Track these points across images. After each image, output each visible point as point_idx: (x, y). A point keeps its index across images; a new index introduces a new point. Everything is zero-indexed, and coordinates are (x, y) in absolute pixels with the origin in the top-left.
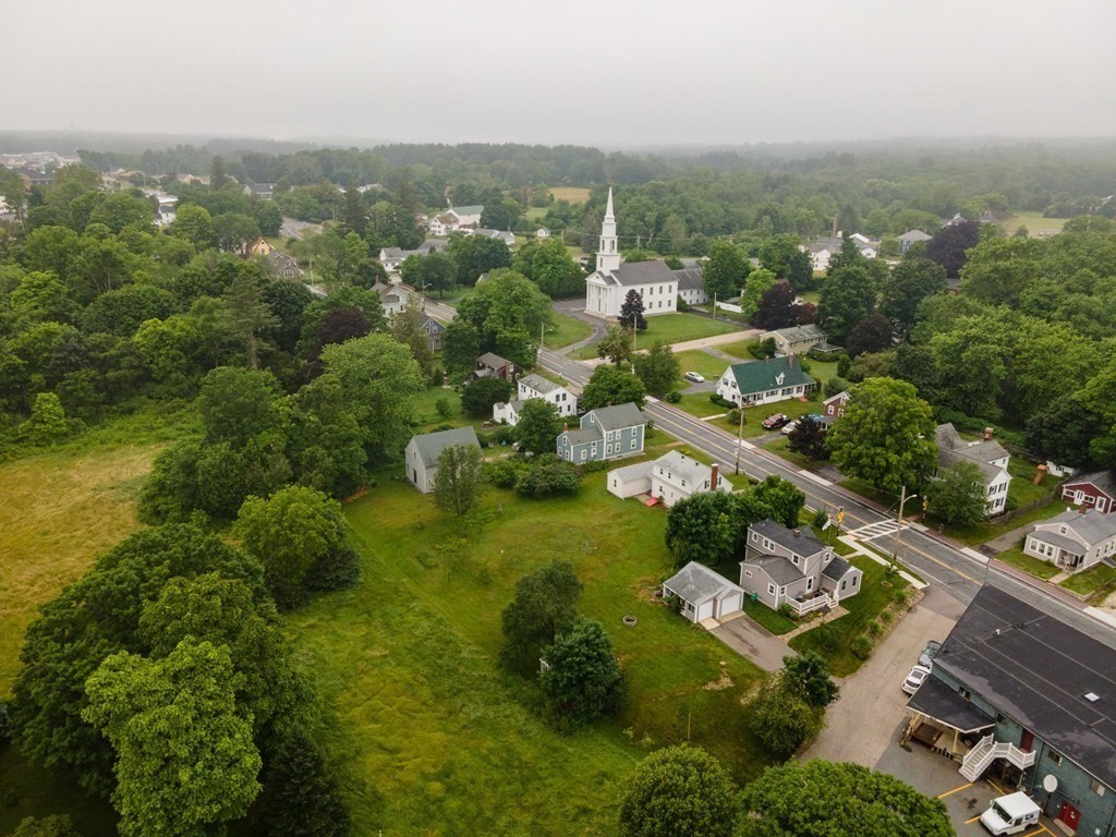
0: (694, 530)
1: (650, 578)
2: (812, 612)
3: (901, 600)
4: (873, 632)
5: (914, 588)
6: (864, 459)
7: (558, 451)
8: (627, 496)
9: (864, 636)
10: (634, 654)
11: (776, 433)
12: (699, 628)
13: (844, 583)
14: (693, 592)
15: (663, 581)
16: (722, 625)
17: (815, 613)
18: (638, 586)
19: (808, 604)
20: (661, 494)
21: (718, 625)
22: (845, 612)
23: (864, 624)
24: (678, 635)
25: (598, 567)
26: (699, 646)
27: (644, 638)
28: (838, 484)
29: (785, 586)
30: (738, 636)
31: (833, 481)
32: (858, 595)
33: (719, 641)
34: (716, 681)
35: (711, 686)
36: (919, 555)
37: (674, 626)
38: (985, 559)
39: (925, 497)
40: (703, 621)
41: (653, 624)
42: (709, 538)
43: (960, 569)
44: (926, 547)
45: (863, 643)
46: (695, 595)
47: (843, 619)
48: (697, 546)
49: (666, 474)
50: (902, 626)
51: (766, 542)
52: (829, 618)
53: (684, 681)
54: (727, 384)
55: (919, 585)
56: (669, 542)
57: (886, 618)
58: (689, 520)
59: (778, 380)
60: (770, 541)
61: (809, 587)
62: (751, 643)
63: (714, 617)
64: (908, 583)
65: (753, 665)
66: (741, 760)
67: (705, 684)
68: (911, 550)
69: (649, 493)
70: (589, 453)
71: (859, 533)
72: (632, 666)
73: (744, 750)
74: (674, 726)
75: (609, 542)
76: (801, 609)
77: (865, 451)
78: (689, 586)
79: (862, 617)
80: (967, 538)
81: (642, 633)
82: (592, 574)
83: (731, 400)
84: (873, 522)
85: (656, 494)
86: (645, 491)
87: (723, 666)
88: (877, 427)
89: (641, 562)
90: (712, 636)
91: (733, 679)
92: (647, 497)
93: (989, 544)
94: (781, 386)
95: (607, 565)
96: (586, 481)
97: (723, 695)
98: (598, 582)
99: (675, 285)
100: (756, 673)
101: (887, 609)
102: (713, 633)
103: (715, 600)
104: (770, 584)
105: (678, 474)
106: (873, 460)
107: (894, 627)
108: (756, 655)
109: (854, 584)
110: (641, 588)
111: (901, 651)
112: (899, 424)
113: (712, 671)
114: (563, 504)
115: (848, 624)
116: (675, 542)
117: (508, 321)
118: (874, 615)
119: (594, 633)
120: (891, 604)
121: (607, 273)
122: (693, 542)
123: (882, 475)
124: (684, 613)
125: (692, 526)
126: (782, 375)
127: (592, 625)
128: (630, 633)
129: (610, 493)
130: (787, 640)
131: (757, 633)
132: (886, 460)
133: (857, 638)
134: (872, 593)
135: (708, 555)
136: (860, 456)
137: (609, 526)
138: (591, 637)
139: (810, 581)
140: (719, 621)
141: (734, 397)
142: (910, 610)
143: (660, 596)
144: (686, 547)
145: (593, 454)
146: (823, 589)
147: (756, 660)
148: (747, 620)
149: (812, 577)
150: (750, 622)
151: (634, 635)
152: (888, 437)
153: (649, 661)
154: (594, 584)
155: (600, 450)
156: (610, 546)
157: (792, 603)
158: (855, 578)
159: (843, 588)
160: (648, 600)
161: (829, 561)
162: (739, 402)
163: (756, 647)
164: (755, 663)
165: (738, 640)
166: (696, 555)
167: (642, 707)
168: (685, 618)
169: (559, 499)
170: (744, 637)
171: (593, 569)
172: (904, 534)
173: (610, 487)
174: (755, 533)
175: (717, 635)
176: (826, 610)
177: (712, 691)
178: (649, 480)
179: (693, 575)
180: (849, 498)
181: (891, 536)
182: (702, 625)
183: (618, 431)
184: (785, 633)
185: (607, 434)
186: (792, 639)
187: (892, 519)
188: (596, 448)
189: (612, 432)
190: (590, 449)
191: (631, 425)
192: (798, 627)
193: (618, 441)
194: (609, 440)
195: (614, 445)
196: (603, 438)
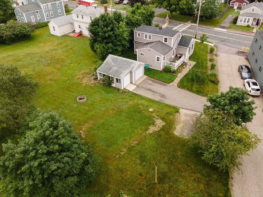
0: (107, 35)
1: (87, 71)
2: (180, 66)
3: (212, 52)
7: (18, 20)
8: (63, 34)
10: (91, 122)
11: (121, 4)
12: (125, 92)
14: (117, 71)
15: (96, 69)
16: (138, 86)
17: (182, 67)
18: (81, 77)
19: (177, 63)
20: (80, 29)
21: (135, 87)
24: (115, 100)
25: (53, 72)
26: (131, 103)
27: (94, 108)
29: (165, 56)
30: (150, 90)
33: (141, 96)
34: (153, 124)
35: (152, 129)
37: (110, 95)
38: (225, 30)
39: (196, 10)
40: (127, 86)
41: (97, 97)
42: (116, 39)
43: (220, 36)
46: (118, 72)
48: (110, 45)
49: (80, 17)
50: (219, 63)
51: (146, 35)
52: (189, 67)
53: (133, 132)
55: (212, 45)
56: (92, 47)
58: (102, 29)
60: (148, 34)
61: (173, 55)
62: (158, 92)
63: (131, 83)
65: (167, 105)
66: (202, 186)
67: (147, 129)
69: (74, 31)
70: (36, 18)
72: (92, 132)
73: (199, 175)
74: (141, 175)
75: (57, 57)
76: (175, 66)
78: (113, 68)
79: (203, 63)
80: (213, 25)
81: (92, 104)
82: (51, 77)
85: (78, 31)
86: (72, 31)
87: (152, 112)
89: (79, 63)
90: (136, 94)
91: (163, 119)
92: (74, 34)
93: (222, 25)
95: (59, 69)
96: (38, 32)
97: (162, 133)
98: (55, 81)
100: (172, 110)
101: (209, 57)
102: (135, 92)
103: (131, 72)
104: (157, 56)
105: (87, 15)
108: (165, 98)
110: (83, 77)
113: (148, 118)
114: (26, 44)
116: (97, 46)
119: (51, 126)
120: (209, 55)
122: (107, 43)
124: (114, 85)
125: (105, 32)
127: (47, 119)
128: (83, 107)
129: (53, 35)
130: (176, 84)
131: (159, 85)
137: (56, 50)
138: (48, 133)
140: (135, 84)
143: (96, 79)
144: (104, 47)
145: (38, 19)
147: (167, 102)
148: (149, 80)
149: (174, 49)
150: (152, 81)
151: (87, 108)
153: (103, 124)
154: (53, 82)
155: (42, 15)
156: (58, 59)
158: (193, 45)
159: (189, 51)
160: (89, 83)
163: (162, 93)
164: (167, 103)
165: (151, 92)
166: (111, 50)
167: (111, 167)
168: (115, 88)
169: (23, 42)
170: (153, 90)
171: (50, 74)
172: (191, 28)
173: (52, 32)
174: (138, 32)
175: (138, 93)
176: (185, 64)
177: (155, 132)
178: (72, 24)
179: (113, 62)
180: (161, 20)
181: (187, 30)
182: (127, 89)
183: (49, 4)
184: (173, 81)
185: (43, 6)
186: (178, 83)
187: (181, 24)
188: (39, 15)
189: (45, 5)
190: (36, 15)
191: (55, 1)
192: (177, 76)
193: (51, 10)
194: (45, 9)
195: (49, 13)
196: (42, 9)
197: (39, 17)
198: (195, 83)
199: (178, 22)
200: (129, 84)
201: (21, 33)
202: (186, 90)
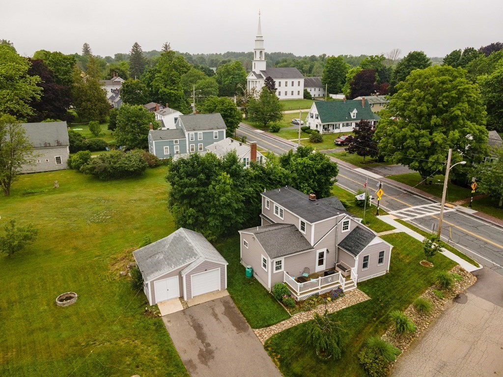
0: (185, 190)
2: (317, 295)
3: (445, 285)
4: (398, 332)
5: (462, 270)
6: (408, 141)
9: (384, 338)
12: (152, 312)
13: (366, 259)
14: (156, 264)
16: (186, 310)
17: (322, 298)
19: (313, 285)
21: (179, 309)
22: (363, 297)
23: (388, 317)
25: (93, 236)
28: (389, 177)
29: (282, 259)
30: (197, 328)
31: (384, 175)
32: (386, 276)
36: (467, 235)
39: (474, 179)
40: (164, 302)
44: (476, 228)
45: (381, 349)
47: (358, 308)
48: (190, 210)
50: (443, 324)
51: (277, 208)
52: (340, 305)
54: (312, 117)
55: (469, 268)
57: (422, 309)
59: (352, 115)
60: (280, 207)
61: (321, 263)
62: (209, 340)
63: (182, 298)
64: (453, 264)
68: (458, 230)
70: (172, 149)
71: (402, 213)
76: (300, 292)
77: (409, 133)
78: (158, 255)
79: (387, 305)
82: (80, 243)
83: (315, 129)
84: (417, 205)
88: (424, 108)
94: (354, 120)
95: (107, 234)
98: (79, 251)
99: (302, 81)
101: (425, 297)
103: (181, 274)
104: (263, 256)
106: (417, 142)
107: (434, 323)
109: (381, 261)
111: (443, 366)
112: (446, 103)
115: (364, 315)
117: (169, 82)
118: (404, 304)
120: (430, 290)
121: (258, 72)
123: (427, 157)
125: (185, 186)
126: (355, 111)
130: (266, 337)
131: (228, 323)
132: (431, 140)
133: (371, 341)
134: (405, 275)
135: (206, 222)
136: (404, 138)
137: (144, 202)
139: (321, 255)
140: (186, 304)
141: (317, 126)
142: (457, 298)
145: (175, 151)
146: (339, 266)
148: (224, 304)
149: (324, 250)
150: (227, 308)
152: (434, 117)
154: (73, 253)
155: (183, 146)
157: (291, 282)
158: (382, 254)
159: (365, 265)
160: (120, 272)
161: (349, 230)
162: (321, 129)
163: (213, 346)
165: (193, 334)
170: (206, 330)
171: (85, 237)
172: (449, 216)
174: (267, 199)
176: (338, 293)
180: (396, 187)
181: (435, 217)
182: (158, 309)
183: (200, 132)
184: (269, 326)
185: (189, 134)
186: (273, 335)
187: (435, 202)
188: (178, 146)
189: (193, 133)
190: (173, 146)
191: (212, 129)
192: (290, 317)
193: (200, 142)
194: (192, 139)
195: (197, 145)
196: (185, 138)
197: (176, 148)
198: (312, 353)
199: (430, 198)
200: (176, 298)
201: (122, 166)
202: (274, 361)
